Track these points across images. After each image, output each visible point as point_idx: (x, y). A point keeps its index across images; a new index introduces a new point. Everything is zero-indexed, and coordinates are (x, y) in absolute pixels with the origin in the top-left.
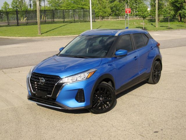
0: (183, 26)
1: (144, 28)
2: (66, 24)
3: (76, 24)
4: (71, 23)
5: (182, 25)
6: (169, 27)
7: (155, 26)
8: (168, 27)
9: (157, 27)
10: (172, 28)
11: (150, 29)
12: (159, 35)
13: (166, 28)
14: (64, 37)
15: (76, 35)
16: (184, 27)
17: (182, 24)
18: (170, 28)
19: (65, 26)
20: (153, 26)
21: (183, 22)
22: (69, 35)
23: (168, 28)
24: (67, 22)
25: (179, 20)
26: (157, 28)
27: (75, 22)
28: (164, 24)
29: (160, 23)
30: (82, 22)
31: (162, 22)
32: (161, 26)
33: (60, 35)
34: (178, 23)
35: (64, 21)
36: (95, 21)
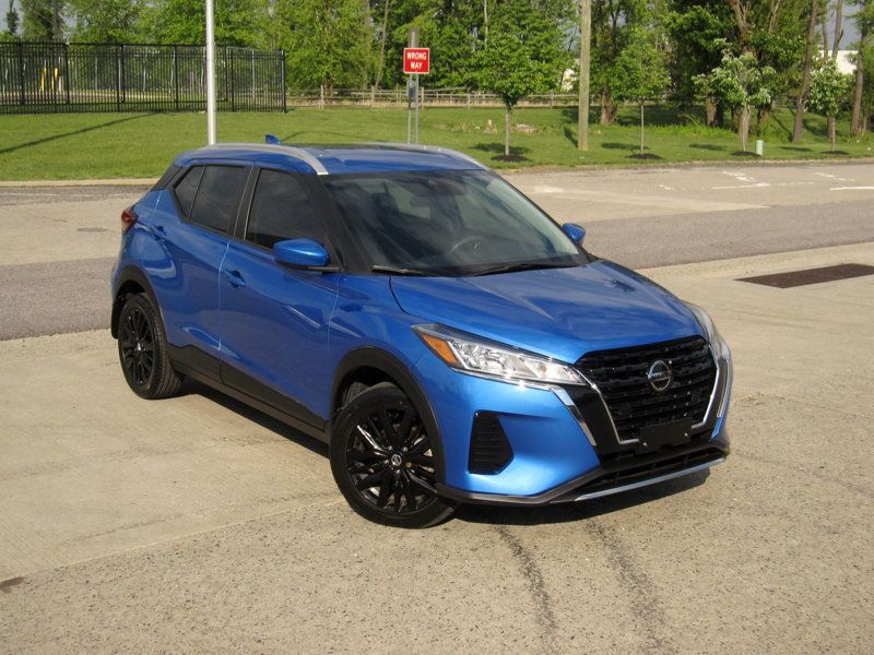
0: (719, 149)
2: (129, 115)
3: (179, 116)
4: (158, 111)
5: (718, 144)
6: (642, 152)
7: (576, 143)
8: (637, 152)
9: (584, 147)
10: (657, 158)
11: (537, 161)
12: (560, 190)
13: (629, 153)
14: (54, 189)
15: (123, 177)
16: (721, 154)
17: (720, 136)
18: (645, 157)
19: (112, 127)
20: (568, 143)
21: (727, 127)
22: (84, 179)
23: (639, 156)
24: (137, 107)
25: (711, 117)
26: (583, 153)
27: (178, 110)
28: (629, 135)
29: (617, 126)
31: (622, 122)
32: (605, 146)
33: (42, 177)
34: (704, 130)
35: (124, 102)
36: (285, 109)
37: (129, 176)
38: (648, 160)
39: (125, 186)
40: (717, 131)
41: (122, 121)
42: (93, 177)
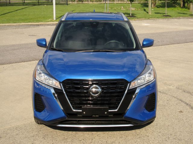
0: (186, 14)
1: (131, 15)
2: (26, 6)
3: (40, 6)
4: (35, 5)
5: (185, 13)
6: (166, 15)
7: (148, 13)
8: (165, 15)
9: (150, 14)
10: (170, 16)
11: (139, 17)
12: (149, 25)
13: (162, 15)
14: (13, 26)
15: (31, 22)
16: (187, 15)
17: (184, 11)
18: (167, 16)
19: (23, 10)
20: (145, 12)
21: (186, 8)
22: (21, 23)
23: (165, 16)
24: (28, 4)
25: (182, 6)
26: (150, 15)
27: (39, 5)
28: (161, 10)
29: (156, 8)
30: (49, 5)
31: (158, 7)
32: (155, 13)
33: (10, 23)
34: (180, 9)
35: (24, 3)
36: (67, 4)
37: (33, 22)
38: (168, 17)
39: (32, 25)
40: (184, 9)
41: (25, 8)
42: (23, 23)
